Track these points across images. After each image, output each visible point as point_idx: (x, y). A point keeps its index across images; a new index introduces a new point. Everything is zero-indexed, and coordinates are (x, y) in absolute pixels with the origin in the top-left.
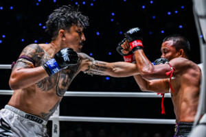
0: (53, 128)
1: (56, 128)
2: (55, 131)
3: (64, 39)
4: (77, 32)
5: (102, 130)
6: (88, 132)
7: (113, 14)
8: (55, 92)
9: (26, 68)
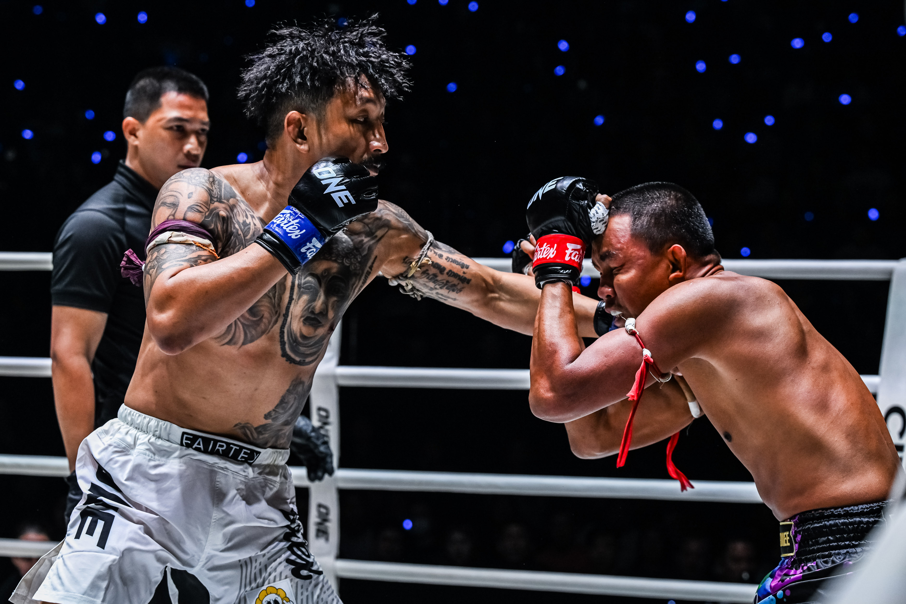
0: (313, 518)
1: (324, 519)
2: (322, 532)
3: (304, 147)
4: (352, 121)
5: (514, 529)
6: (457, 536)
7: (563, 46)
8: (278, 348)
9: (195, 262)
